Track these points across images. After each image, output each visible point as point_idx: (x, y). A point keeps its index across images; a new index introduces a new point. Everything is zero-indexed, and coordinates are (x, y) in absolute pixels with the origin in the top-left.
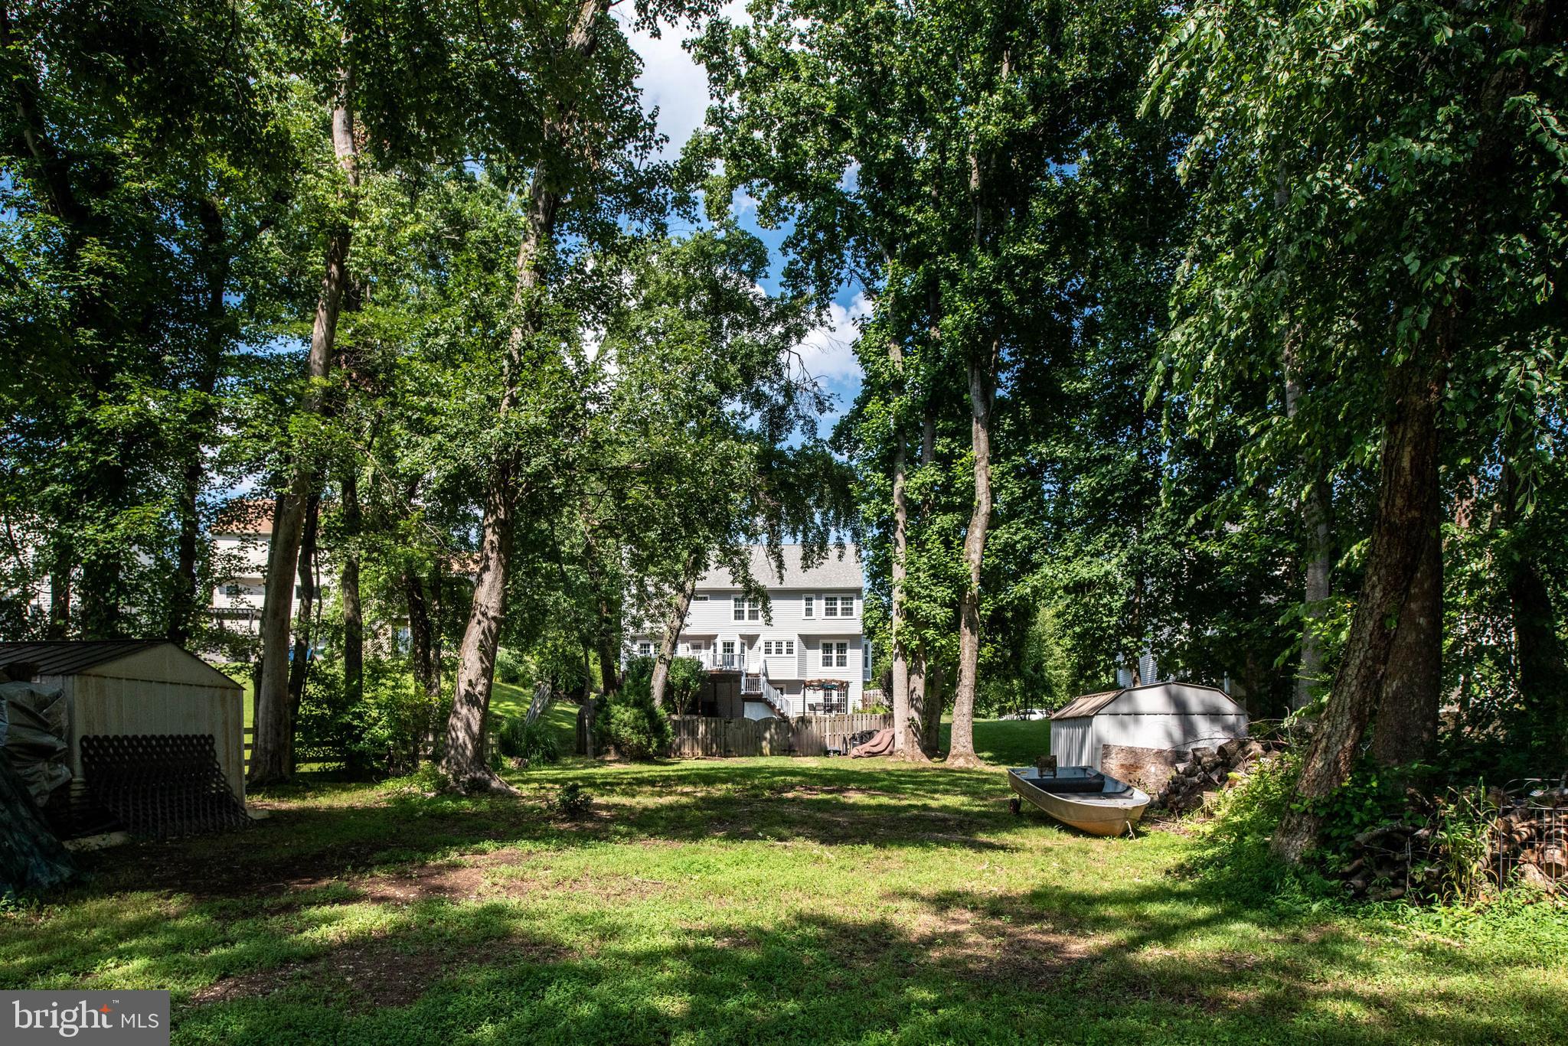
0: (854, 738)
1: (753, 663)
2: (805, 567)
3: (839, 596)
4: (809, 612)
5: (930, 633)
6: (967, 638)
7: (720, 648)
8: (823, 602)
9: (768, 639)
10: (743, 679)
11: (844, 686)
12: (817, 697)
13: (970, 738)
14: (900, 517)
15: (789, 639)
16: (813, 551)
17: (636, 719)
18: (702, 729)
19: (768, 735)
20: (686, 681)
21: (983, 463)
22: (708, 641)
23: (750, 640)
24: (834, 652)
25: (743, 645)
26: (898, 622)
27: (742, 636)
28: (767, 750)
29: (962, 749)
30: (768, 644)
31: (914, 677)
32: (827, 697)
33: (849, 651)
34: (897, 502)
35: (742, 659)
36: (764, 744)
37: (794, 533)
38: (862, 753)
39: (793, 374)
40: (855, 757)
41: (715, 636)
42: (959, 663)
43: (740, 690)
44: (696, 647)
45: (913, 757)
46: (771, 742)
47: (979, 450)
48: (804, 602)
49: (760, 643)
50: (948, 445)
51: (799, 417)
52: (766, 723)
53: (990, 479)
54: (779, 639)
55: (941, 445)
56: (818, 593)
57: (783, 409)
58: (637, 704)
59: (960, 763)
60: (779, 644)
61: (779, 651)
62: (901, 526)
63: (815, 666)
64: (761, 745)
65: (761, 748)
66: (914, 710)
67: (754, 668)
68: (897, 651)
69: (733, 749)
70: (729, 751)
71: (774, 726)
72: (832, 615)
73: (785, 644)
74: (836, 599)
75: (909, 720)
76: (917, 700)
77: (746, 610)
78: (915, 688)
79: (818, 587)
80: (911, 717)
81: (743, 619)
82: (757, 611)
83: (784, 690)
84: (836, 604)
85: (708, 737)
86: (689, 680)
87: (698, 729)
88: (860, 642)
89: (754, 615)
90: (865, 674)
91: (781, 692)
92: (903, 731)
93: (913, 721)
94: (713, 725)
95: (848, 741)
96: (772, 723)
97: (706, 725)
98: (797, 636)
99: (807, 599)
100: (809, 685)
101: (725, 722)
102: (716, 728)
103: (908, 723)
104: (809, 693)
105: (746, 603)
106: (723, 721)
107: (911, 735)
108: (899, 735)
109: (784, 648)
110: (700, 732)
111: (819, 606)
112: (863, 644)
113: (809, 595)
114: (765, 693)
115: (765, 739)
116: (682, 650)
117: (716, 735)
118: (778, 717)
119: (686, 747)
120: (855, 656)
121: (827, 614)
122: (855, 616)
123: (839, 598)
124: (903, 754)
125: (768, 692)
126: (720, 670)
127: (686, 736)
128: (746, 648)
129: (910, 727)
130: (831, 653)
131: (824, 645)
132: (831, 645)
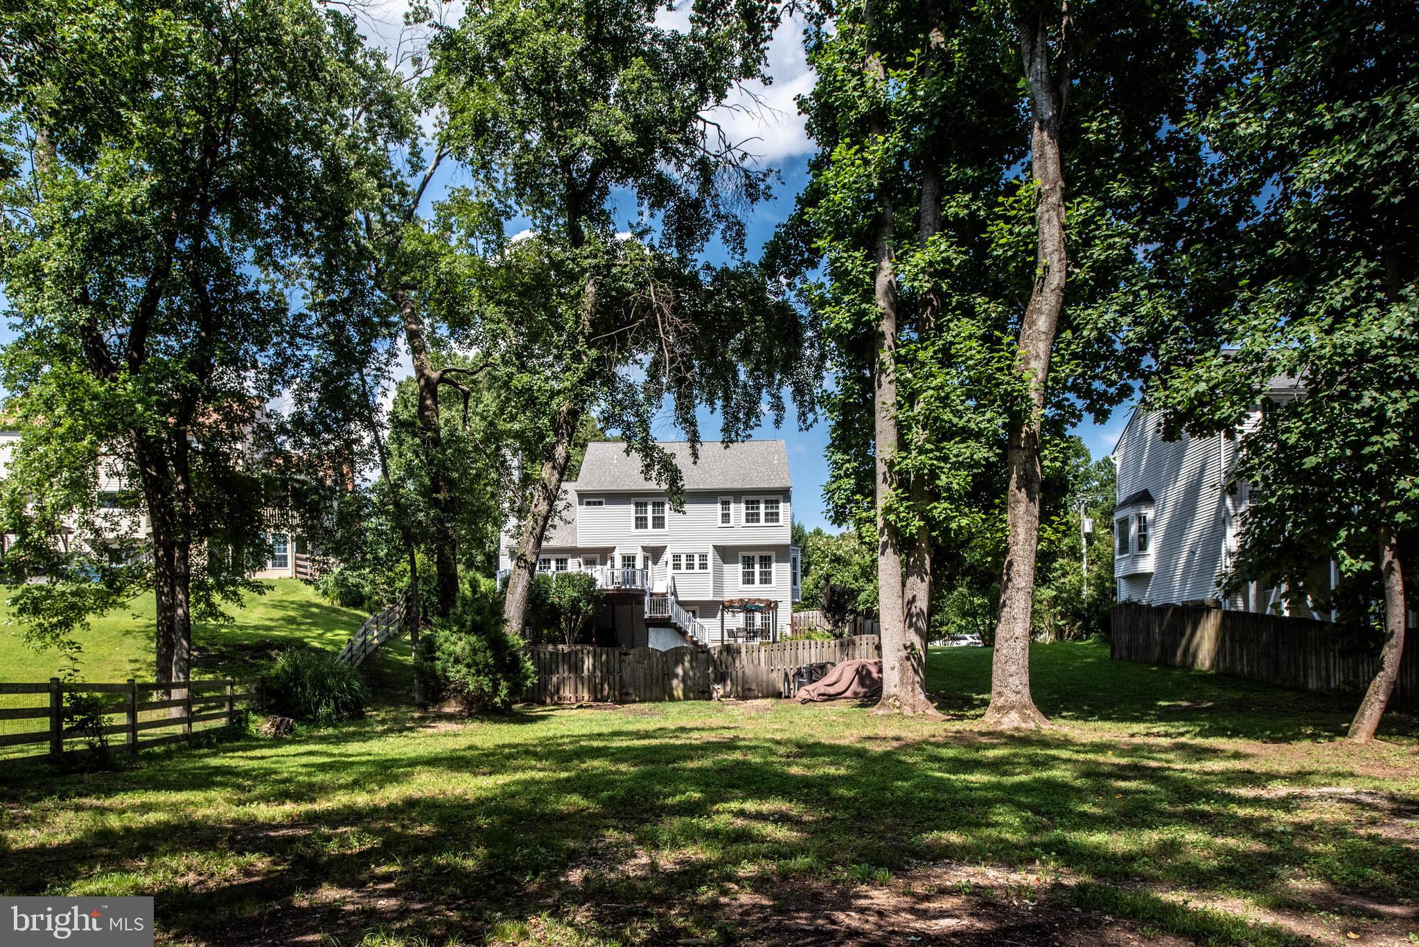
0: (799, 673)
1: (659, 581)
2: (727, 442)
3: (762, 498)
4: (726, 518)
5: (940, 509)
6: (1021, 508)
7: (618, 562)
8: (743, 506)
9: (677, 551)
10: (647, 599)
11: (771, 606)
12: (736, 621)
13: (1026, 679)
14: (887, 327)
15: (702, 551)
16: (738, 420)
18: (588, 663)
19: (680, 671)
20: (575, 602)
21: (1054, 199)
22: (601, 555)
23: (654, 554)
24: (757, 566)
25: (646, 559)
26: (885, 494)
27: (644, 548)
28: (679, 692)
29: (1013, 697)
30: (677, 557)
31: (913, 580)
32: (749, 621)
33: (774, 565)
34: (882, 303)
35: (645, 576)
36: (675, 682)
37: (711, 402)
38: (814, 695)
39: (712, 144)
40: (804, 702)
41: (613, 549)
42: (1007, 551)
43: (643, 612)
44: (590, 562)
45: (913, 707)
46: (684, 681)
47: (1045, 179)
48: (719, 506)
49: (668, 556)
50: (967, 207)
51: (719, 216)
52: (676, 656)
53: (1064, 227)
54: (690, 551)
55: (955, 207)
56: (737, 495)
57: (697, 205)
58: (476, 629)
59: (1010, 722)
60: (690, 557)
61: (690, 566)
62: (888, 341)
63: (734, 584)
64: (670, 684)
65: (672, 689)
66: (912, 630)
67: (660, 587)
68: (885, 538)
69: (631, 691)
70: (627, 694)
71: (687, 658)
72: (753, 521)
73: (697, 557)
74: (758, 502)
75: (906, 648)
76: (918, 615)
77: (650, 515)
78: (914, 597)
79: (738, 485)
80: (908, 644)
81: (646, 527)
82: (663, 518)
83: (698, 613)
84: (758, 508)
85: (598, 673)
86: (580, 601)
87: (583, 663)
88: (788, 554)
89: (659, 522)
90: (794, 593)
91: (694, 615)
92: (897, 665)
93: (913, 649)
94: (604, 657)
95: (791, 678)
96: (684, 654)
97: (594, 658)
98: (711, 549)
99: (723, 503)
100: (728, 606)
101: (620, 654)
102: (608, 661)
103: (904, 653)
104: (728, 616)
105: (650, 508)
106: (617, 653)
107: (911, 673)
108: (890, 672)
109: (697, 562)
110: (585, 667)
111: (738, 511)
112: (792, 555)
113: (726, 498)
114: (674, 617)
115: (676, 676)
116: (573, 566)
117: (608, 671)
118: (691, 646)
119: (567, 689)
120: (781, 572)
121: (747, 521)
122: (781, 523)
123: (762, 500)
124: (897, 703)
125: (677, 616)
126: (619, 589)
127: (566, 674)
128: (650, 563)
129: (908, 659)
130: (753, 568)
131: (744, 558)
132: (753, 558)
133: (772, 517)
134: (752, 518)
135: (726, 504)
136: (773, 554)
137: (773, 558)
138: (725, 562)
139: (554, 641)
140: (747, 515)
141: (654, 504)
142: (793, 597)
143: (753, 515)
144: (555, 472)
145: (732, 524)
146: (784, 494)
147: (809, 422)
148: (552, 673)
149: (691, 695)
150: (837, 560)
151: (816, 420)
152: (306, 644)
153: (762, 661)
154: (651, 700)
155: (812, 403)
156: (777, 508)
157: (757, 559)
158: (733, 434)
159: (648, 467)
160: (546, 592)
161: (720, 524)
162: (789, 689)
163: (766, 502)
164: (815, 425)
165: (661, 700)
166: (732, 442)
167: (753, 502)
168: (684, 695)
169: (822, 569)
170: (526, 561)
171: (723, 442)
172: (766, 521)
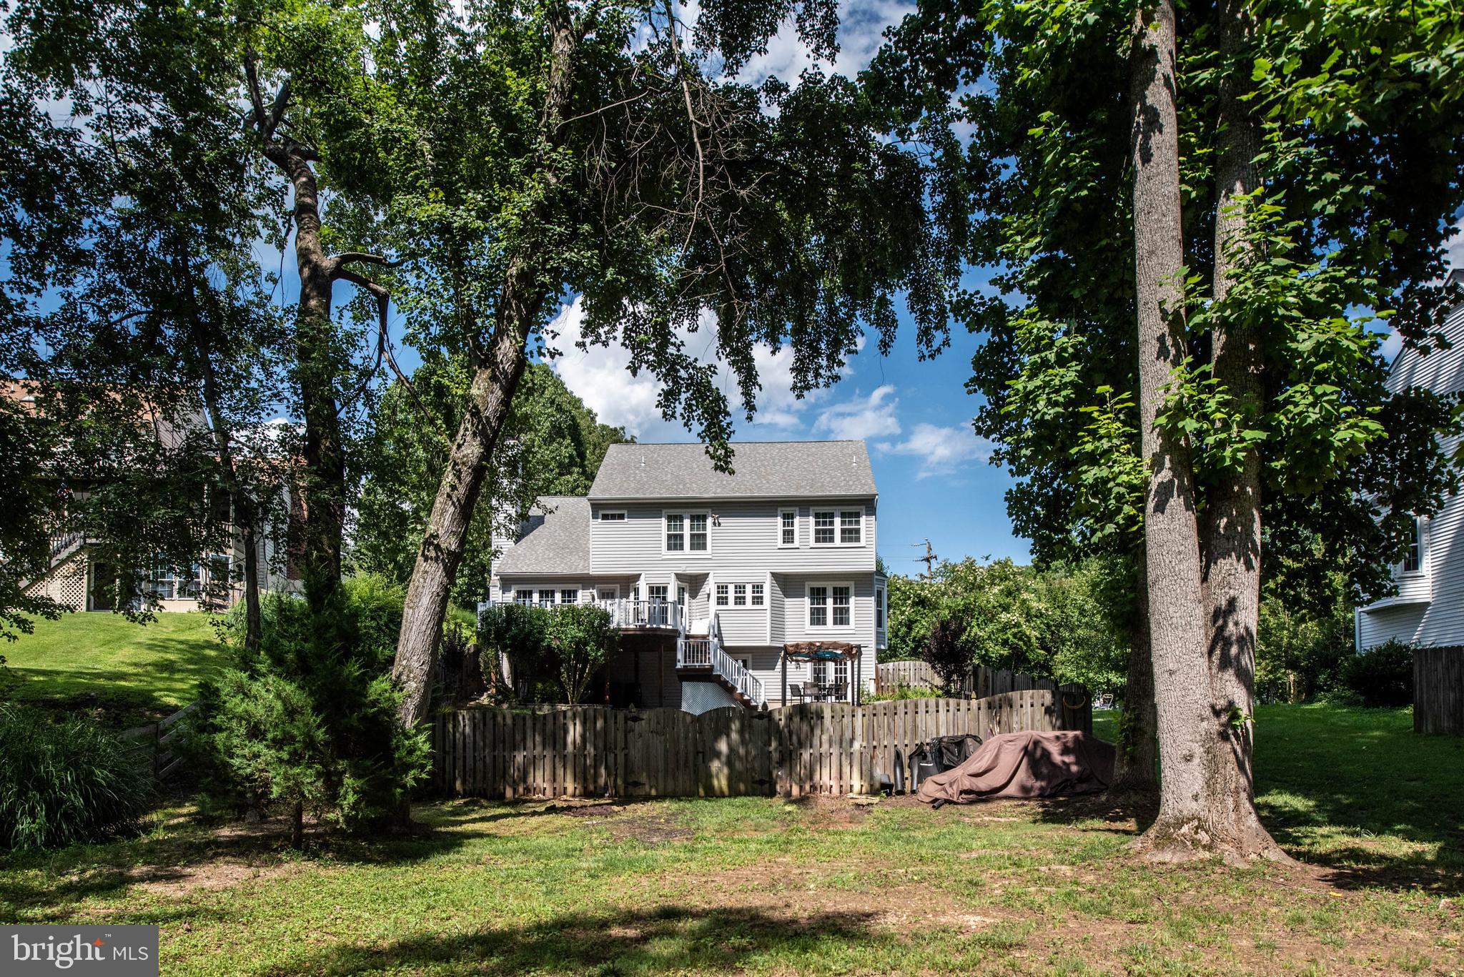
0: (919, 753)
1: (697, 619)
2: (801, 388)
3: (837, 510)
4: (788, 536)
7: (644, 594)
8: (812, 520)
9: (722, 580)
10: (681, 642)
11: (853, 652)
12: (802, 673)
15: (757, 580)
16: (817, 354)
17: (291, 712)
18: (574, 732)
19: (723, 746)
20: (580, 644)
22: (625, 584)
23: (692, 584)
24: (830, 601)
25: (681, 591)
26: (1164, 380)
27: (679, 576)
28: (721, 782)
30: (722, 588)
31: (1226, 563)
33: (852, 600)
35: (679, 613)
36: (715, 765)
37: (775, 339)
38: (953, 792)
40: (936, 804)
41: (637, 577)
43: (675, 661)
44: (605, 595)
45: (1239, 845)
46: (729, 763)
48: (780, 520)
49: (710, 587)
52: (717, 722)
54: (740, 580)
56: (803, 505)
60: (740, 588)
61: (740, 600)
63: (799, 623)
64: (708, 769)
65: (709, 776)
66: (1230, 675)
67: (699, 627)
68: (1165, 475)
69: (643, 778)
70: (637, 784)
71: (735, 726)
72: (825, 540)
73: (749, 589)
74: (832, 516)
75: (1217, 713)
76: (1241, 641)
77: (687, 532)
78: (1232, 603)
79: (805, 492)
80: (1221, 703)
81: (681, 548)
82: (704, 536)
83: (750, 663)
84: (832, 523)
85: (590, 749)
86: (586, 644)
87: (566, 732)
88: (872, 586)
89: (699, 542)
90: (880, 637)
91: (745, 666)
92: (1198, 750)
93: (1235, 716)
94: (600, 724)
95: (906, 761)
96: (729, 720)
97: (584, 724)
98: (769, 576)
99: (786, 516)
100: (792, 653)
101: (626, 719)
102: (605, 728)
103: (1214, 725)
104: (791, 666)
105: (687, 522)
106: (621, 716)
107: (1231, 769)
108: (1182, 766)
109: (749, 595)
110: (570, 739)
111: (805, 526)
112: (876, 588)
113: (788, 510)
114: (717, 667)
115: (718, 755)
116: (583, 598)
117: (606, 747)
118: (742, 707)
119: (539, 774)
120: (862, 609)
121: (817, 540)
122: (863, 542)
123: (837, 513)
124: (1204, 837)
125: (722, 664)
126: (642, 628)
127: (539, 749)
128: (686, 596)
129: (1224, 737)
130: (825, 603)
131: (812, 589)
132: (824, 590)
133: (851, 535)
134: (824, 536)
135: (788, 517)
136: (851, 585)
137: (852, 590)
138: (787, 596)
139: (550, 699)
140: (817, 532)
141: (692, 518)
142: (878, 643)
143: (824, 532)
144: (496, 387)
145: (796, 544)
146: (867, 504)
147: (936, 344)
148: (514, 748)
149: (742, 787)
150: (921, 602)
151: (946, 343)
152: (156, 699)
153: (859, 731)
154: (675, 796)
155: (942, 313)
156: (858, 523)
157: (830, 592)
158: (810, 376)
159: (669, 397)
160: (541, 632)
161: (780, 543)
162: (903, 779)
163: (843, 515)
164: (945, 350)
165: (690, 795)
166: (808, 387)
167: (825, 515)
168: (730, 786)
169: (903, 613)
170: (437, 547)
171: (794, 388)
172: (843, 540)
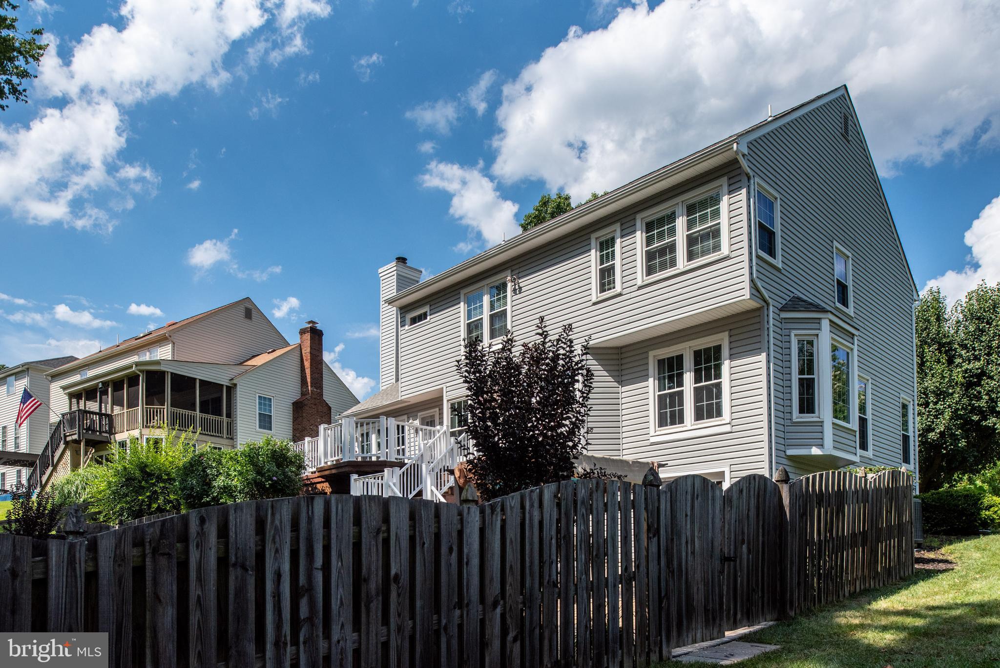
3: (679, 203)
4: (608, 277)
8: (641, 237)
24: (688, 378)
33: (726, 367)
48: (591, 256)
63: (640, 429)
82: (505, 314)
84: (672, 232)
89: (501, 324)
105: (486, 300)
113: (606, 234)
123: (678, 210)
130: (680, 384)
131: (661, 362)
132: (680, 358)
133: (705, 240)
134: (661, 258)
135: (608, 246)
136: (723, 339)
137: (725, 352)
138: (622, 383)
140: (650, 254)
143: (661, 250)
145: (620, 286)
156: (716, 213)
157: (688, 362)
161: (596, 295)
163: (688, 209)
167: (658, 221)
172: (691, 255)
